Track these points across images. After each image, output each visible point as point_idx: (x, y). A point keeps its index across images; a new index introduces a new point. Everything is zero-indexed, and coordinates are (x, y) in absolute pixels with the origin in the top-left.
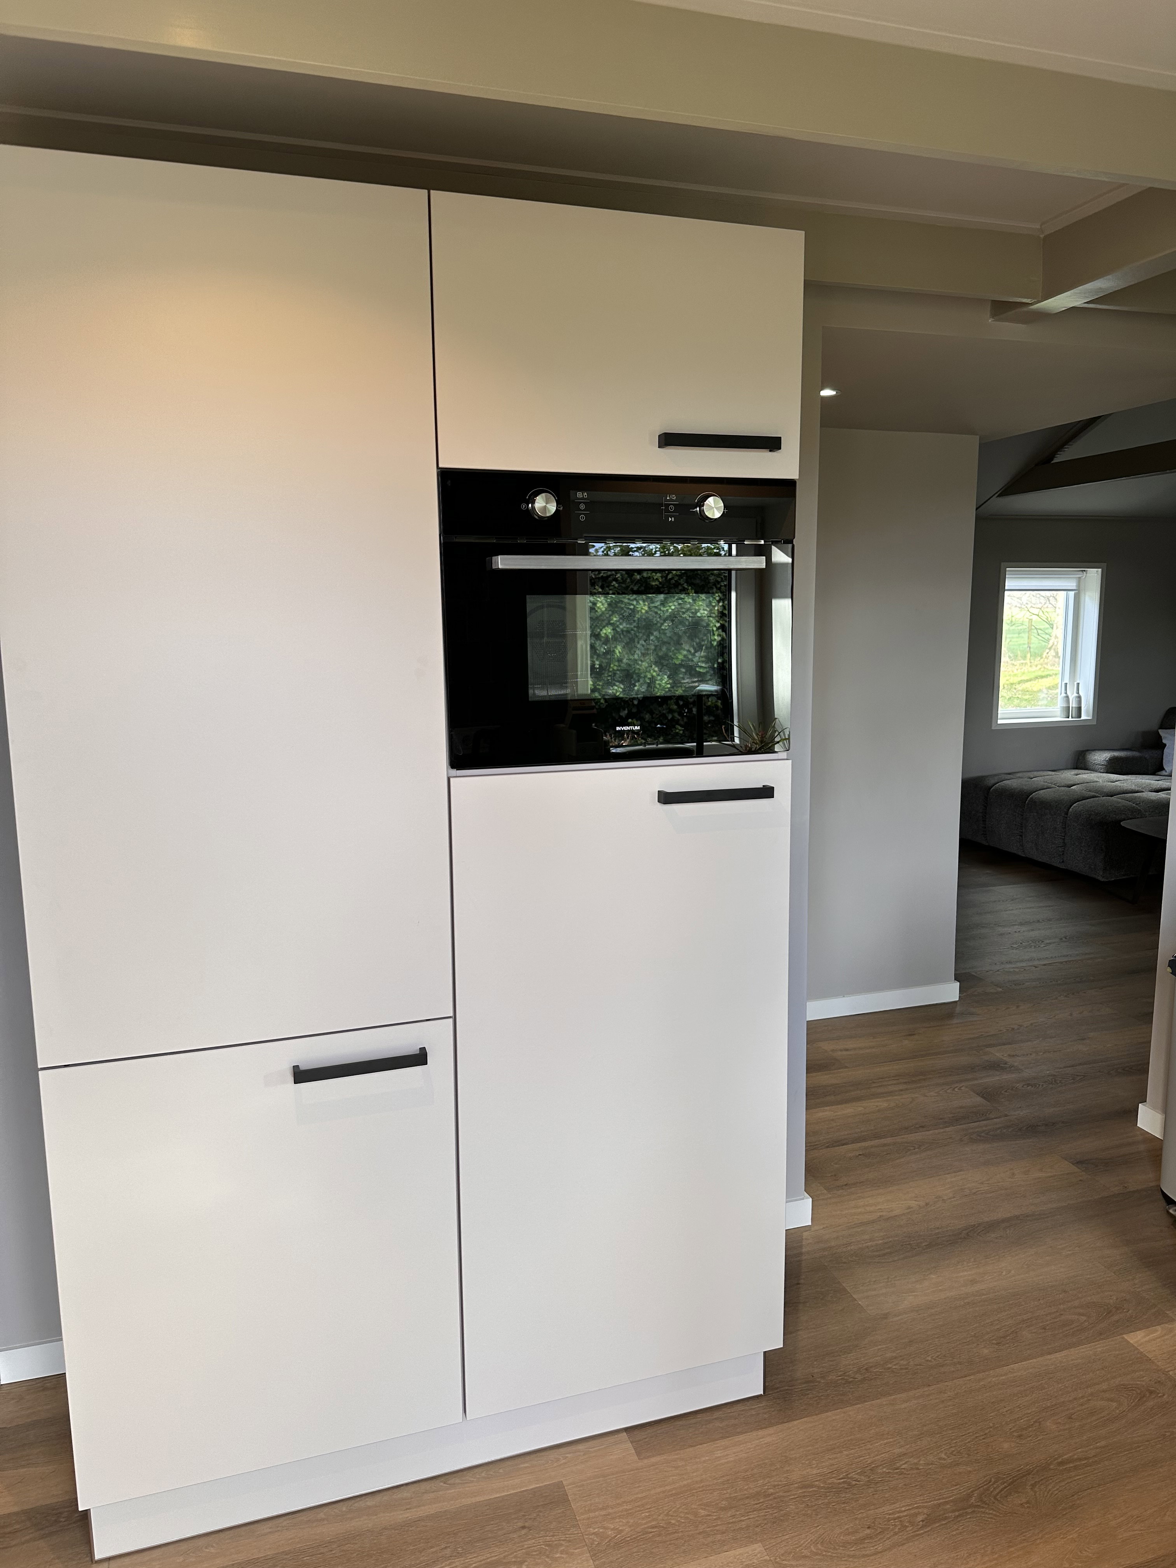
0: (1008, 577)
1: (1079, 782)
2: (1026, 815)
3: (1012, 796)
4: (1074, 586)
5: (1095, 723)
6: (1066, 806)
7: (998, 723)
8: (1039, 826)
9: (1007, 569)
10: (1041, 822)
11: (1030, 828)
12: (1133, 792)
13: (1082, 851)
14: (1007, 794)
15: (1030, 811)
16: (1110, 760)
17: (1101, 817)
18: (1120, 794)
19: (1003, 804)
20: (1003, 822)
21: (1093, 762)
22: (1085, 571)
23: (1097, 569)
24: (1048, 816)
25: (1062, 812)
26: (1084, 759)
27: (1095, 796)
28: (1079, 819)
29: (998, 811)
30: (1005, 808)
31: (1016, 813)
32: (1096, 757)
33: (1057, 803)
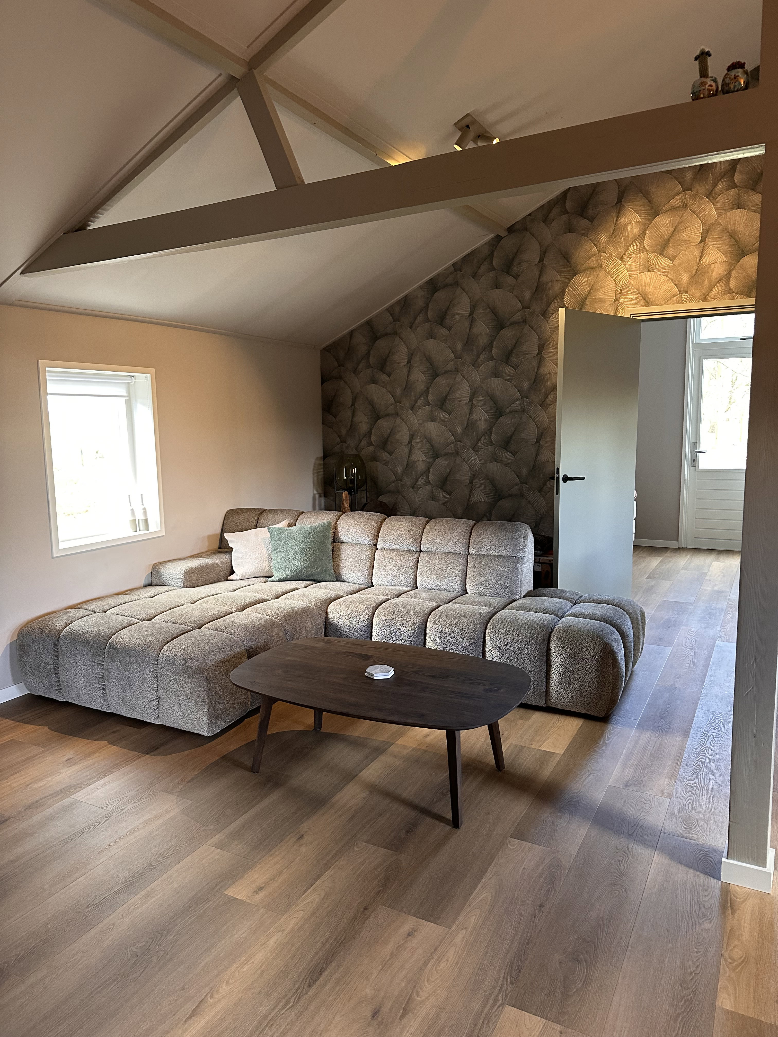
0: (50, 380)
1: (161, 610)
2: (108, 665)
3: (88, 643)
4: (125, 391)
5: (164, 534)
6: (155, 649)
7: (60, 548)
8: (125, 678)
9: (47, 369)
10: (127, 673)
11: (114, 681)
12: (222, 615)
13: (180, 705)
14: (81, 640)
15: (111, 659)
16: (186, 573)
17: (199, 661)
18: (210, 622)
19: (78, 651)
20: (80, 675)
21: (169, 576)
22: (133, 376)
23: (145, 375)
24: (135, 665)
25: (151, 658)
26: (158, 573)
27: (185, 631)
28: (174, 666)
29: (72, 661)
30: (81, 656)
31: (95, 663)
32: (171, 571)
33: (143, 648)
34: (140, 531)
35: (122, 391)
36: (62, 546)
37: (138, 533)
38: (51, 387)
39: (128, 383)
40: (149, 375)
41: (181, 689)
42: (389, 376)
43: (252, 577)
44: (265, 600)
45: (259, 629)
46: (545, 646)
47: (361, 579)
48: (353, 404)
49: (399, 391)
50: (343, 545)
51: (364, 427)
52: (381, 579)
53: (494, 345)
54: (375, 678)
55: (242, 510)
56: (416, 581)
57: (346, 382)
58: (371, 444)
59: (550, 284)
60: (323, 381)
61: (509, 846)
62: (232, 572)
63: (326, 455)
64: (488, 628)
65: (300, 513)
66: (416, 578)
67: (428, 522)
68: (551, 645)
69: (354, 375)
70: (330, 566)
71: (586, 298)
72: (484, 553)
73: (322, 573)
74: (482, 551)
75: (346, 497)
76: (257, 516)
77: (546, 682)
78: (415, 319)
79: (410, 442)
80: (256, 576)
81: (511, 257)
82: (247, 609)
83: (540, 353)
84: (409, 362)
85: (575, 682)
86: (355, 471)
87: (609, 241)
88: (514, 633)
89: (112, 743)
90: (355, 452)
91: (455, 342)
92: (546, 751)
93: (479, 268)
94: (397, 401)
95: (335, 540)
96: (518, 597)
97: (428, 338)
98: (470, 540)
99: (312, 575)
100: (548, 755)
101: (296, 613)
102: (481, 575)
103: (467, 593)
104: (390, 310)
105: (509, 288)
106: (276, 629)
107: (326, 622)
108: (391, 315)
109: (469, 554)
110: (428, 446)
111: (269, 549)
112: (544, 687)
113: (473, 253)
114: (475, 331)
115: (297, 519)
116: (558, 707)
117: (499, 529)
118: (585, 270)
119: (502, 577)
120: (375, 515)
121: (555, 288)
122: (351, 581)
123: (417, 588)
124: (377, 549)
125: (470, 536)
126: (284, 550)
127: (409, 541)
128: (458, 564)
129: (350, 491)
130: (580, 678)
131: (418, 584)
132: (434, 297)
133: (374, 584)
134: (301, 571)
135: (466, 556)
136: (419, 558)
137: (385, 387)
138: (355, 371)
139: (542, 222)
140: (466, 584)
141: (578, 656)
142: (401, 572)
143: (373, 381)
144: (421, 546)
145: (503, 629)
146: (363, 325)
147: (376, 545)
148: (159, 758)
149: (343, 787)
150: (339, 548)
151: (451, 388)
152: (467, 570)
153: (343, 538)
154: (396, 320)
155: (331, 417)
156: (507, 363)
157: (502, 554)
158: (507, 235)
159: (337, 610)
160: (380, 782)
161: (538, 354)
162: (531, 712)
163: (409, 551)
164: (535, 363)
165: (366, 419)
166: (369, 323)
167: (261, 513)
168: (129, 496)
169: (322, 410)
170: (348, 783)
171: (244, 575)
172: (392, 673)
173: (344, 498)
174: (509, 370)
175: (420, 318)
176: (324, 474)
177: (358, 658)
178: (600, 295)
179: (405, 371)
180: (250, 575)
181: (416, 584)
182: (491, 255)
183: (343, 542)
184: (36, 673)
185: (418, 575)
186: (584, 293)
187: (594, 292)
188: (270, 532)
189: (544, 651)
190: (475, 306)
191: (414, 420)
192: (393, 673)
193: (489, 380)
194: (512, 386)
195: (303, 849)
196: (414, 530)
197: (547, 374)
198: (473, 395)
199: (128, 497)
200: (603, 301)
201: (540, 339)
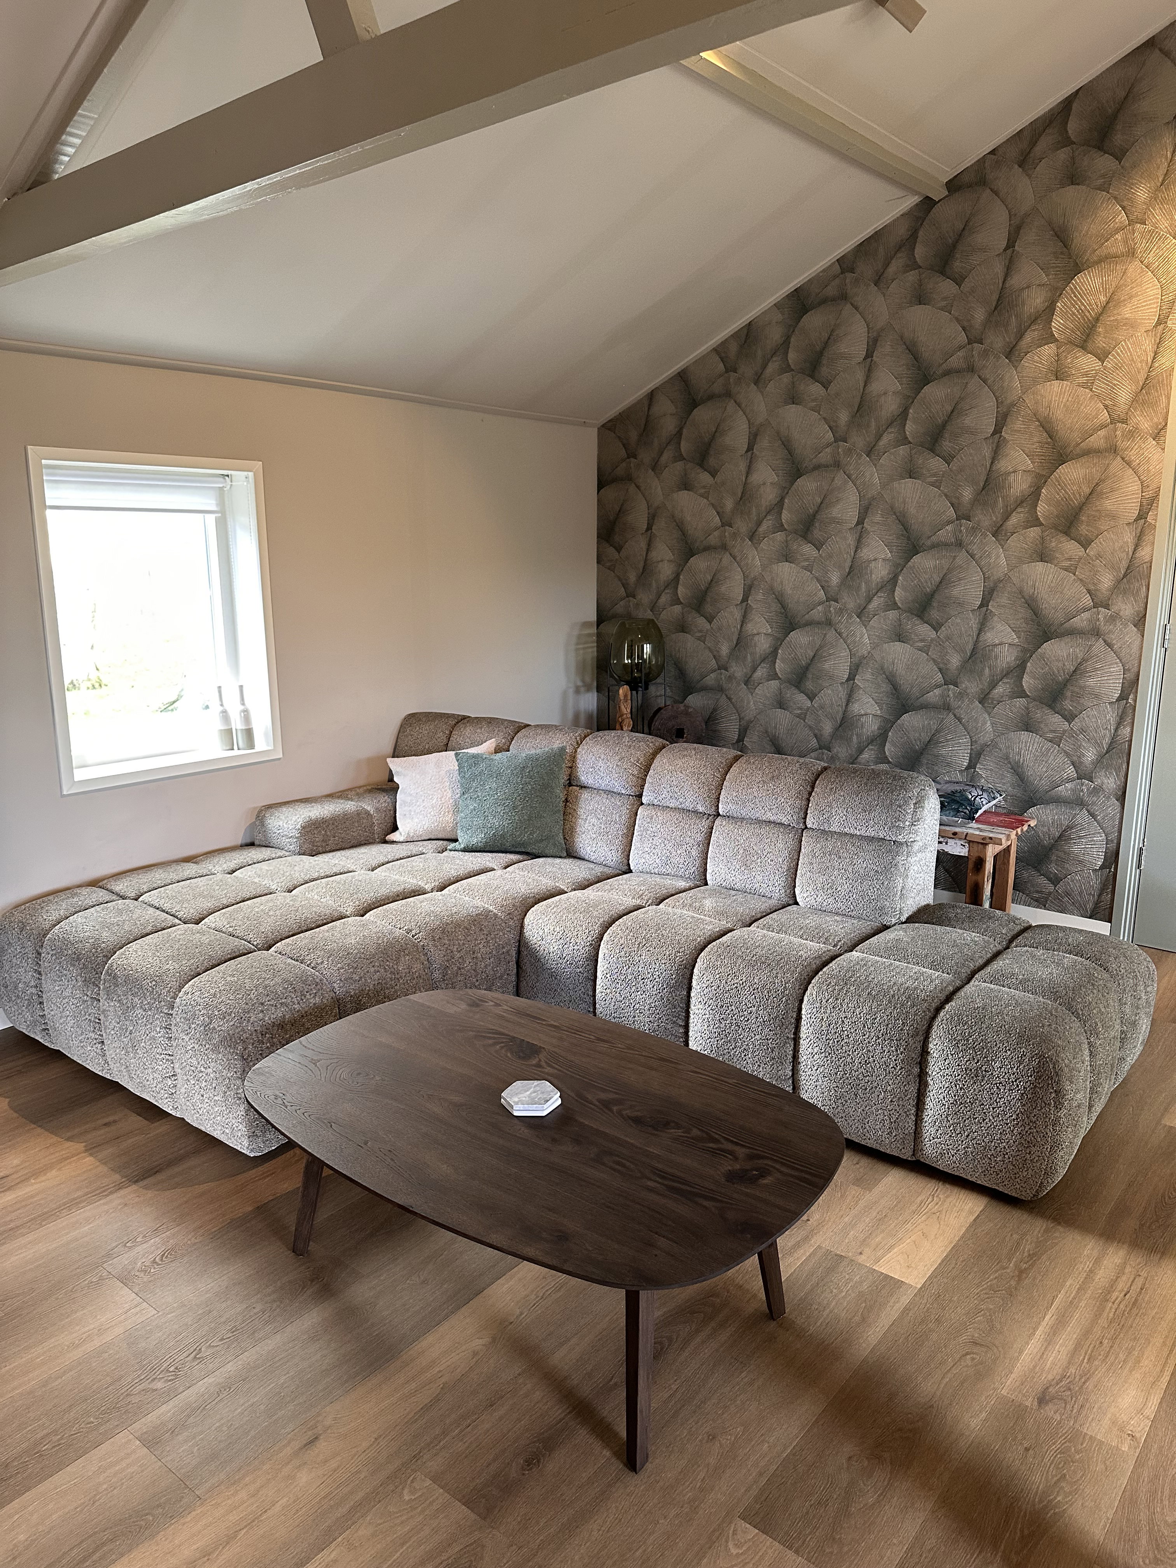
0: (48, 481)
1: (225, 902)
2: (104, 1004)
3: (79, 959)
4: (214, 502)
5: (281, 756)
6: (171, 988)
7: (76, 780)
8: (126, 1031)
9: (44, 462)
10: (128, 1023)
11: (112, 1032)
12: (320, 923)
13: (203, 1096)
14: (70, 952)
15: (108, 995)
16: (303, 828)
17: (232, 1023)
18: (293, 935)
19: (65, 972)
20: (68, 1012)
21: (278, 832)
22: (228, 476)
23: (246, 473)
24: (140, 1011)
25: (163, 1003)
26: (263, 824)
27: (237, 954)
28: (193, 1026)
29: (57, 988)
30: (68, 981)
31: (87, 996)
32: (281, 823)
33: (154, 983)
34: (239, 749)
35: (210, 503)
36: (79, 775)
37: (236, 752)
38: (53, 494)
39: (221, 489)
40: (251, 474)
41: (203, 1069)
42: (714, 477)
43: (426, 838)
44: (417, 892)
45: (370, 959)
46: (919, 1047)
47: (610, 858)
48: (649, 528)
49: (729, 504)
50: (584, 791)
51: (666, 571)
52: (644, 861)
53: (910, 415)
54: (516, 1114)
55: (428, 715)
56: (705, 870)
57: (638, 487)
58: (677, 601)
59: (1025, 293)
60: (601, 485)
61: (731, 1545)
62: (395, 828)
63: (602, 618)
64: (808, 993)
65: (519, 727)
66: (706, 864)
67: (736, 759)
68: (931, 1045)
69: (653, 473)
70: (557, 830)
71: (1097, 320)
72: (832, 829)
73: (542, 840)
74: (830, 825)
75: (626, 696)
76: (450, 728)
77: (917, 1115)
78: (764, 367)
79: (745, 599)
80: (433, 837)
81: (950, 241)
82: (371, 912)
83: (998, 431)
84: (750, 448)
85: (974, 1128)
86: (647, 648)
87: (1154, 198)
88: (858, 1011)
89: (92, 1149)
90: (649, 615)
91: (837, 409)
92: (887, 1276)
93: (887, 265)
94: (726, 523)
95: (572, 782)
96: (894, 921)
97: (786, 403)
98: (808, 800)
99: (523, 844)
100: (891, 1284)
101: (458, 925)
102: (823, 871)
103: (797, 903)
104: (720, 351)
105: (944, 303)
106: (407, 958)
107: (519, 941)
108: (722, 359)
109: (806, 828)
110: (775, 607)
111: (457, 791)
112: (912, 1124)
113: (876, 236)
114: (875, 387)
115: (512, 739)
116: (938, 1167)
117: (866, 784)
118: (1100, 261)
119: (864, 878)
120: (643, 740)
121: (1035, 300)
122: (593, 858)
123: (706, 884)
124: (642, 804)
125: (810, 794)
126: (478, 796)
127: (697, 795)
128: (781, 845)
129: (634, 685)
130: (984, 1120)
131: (709, 877)
132: (801, 324)
133: (632, 868)
134: (503, 836)
135: (800, 831)
136: (712, 828)
137: (705, 496)
138: (655, 467)
139: (1016, 166)
140: (795, 886)
141: (983, 1077)
142: (679, 852)
143: (686, 485)
144: (718, 806)
145: (837, 999)
146: (671, 380)
147: (640, 796)
148: (150, 1194)
149: (446, 1317)
150: (576, 797)
151: (825, 497)
152: (798, 860)
153: (585, 778)
154: (731, 368)
155: (611, 550)
156: (932, 450)
157: (868, 834)
158: (947, 196)
159: (541, 921)
160: (521, 1314)
161: (995, 432)
162: (881, 1167)
163: (696, 812)
164: (987, 452)
165: (669, 555)
166: (682, 376)
167: (457, 723)
168: (220, 687)
169: (598, 537)
170: (458, 1308)
171: (412, 835)
172: (555, 1101)
173: (622, 698)
174: (935, 464)
175: (773, 367)
176: (598, 651)
177: (512, 1053)
178: (1127, 312)
179: (742, 466)
180: (421, 836)
181: (705, 875)
182: (913, 236)
183: (585, 787)
184: (14, 998)
185: (709, 860)
186: (1093, 309)
187: (1115, 306)
188: (458, 761)
189: (915, 1055)
190: (877, 340)
191: (755, 558)
192: (559, 1102)
193: (896, 484)
194: (940, 496)
195: (303, 1477)
196: (710, 775)
197: (1010, 473)
198: (864, 512)
199: (217, 690)
200: (1132, 325)
201: (999, 403)
